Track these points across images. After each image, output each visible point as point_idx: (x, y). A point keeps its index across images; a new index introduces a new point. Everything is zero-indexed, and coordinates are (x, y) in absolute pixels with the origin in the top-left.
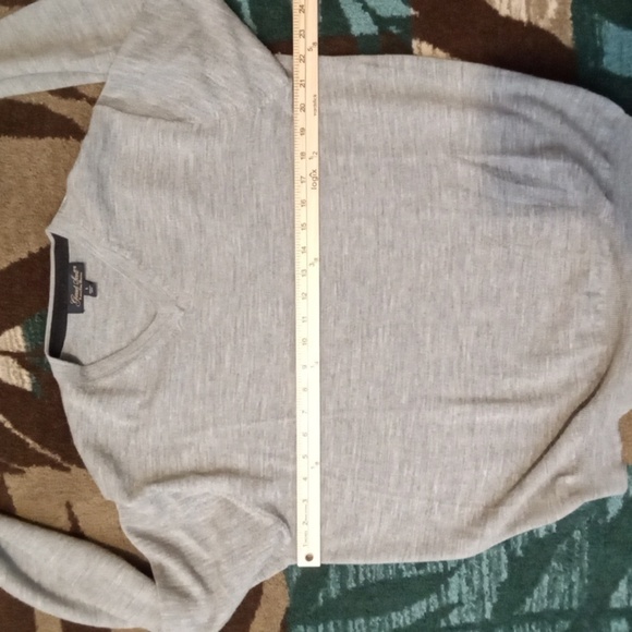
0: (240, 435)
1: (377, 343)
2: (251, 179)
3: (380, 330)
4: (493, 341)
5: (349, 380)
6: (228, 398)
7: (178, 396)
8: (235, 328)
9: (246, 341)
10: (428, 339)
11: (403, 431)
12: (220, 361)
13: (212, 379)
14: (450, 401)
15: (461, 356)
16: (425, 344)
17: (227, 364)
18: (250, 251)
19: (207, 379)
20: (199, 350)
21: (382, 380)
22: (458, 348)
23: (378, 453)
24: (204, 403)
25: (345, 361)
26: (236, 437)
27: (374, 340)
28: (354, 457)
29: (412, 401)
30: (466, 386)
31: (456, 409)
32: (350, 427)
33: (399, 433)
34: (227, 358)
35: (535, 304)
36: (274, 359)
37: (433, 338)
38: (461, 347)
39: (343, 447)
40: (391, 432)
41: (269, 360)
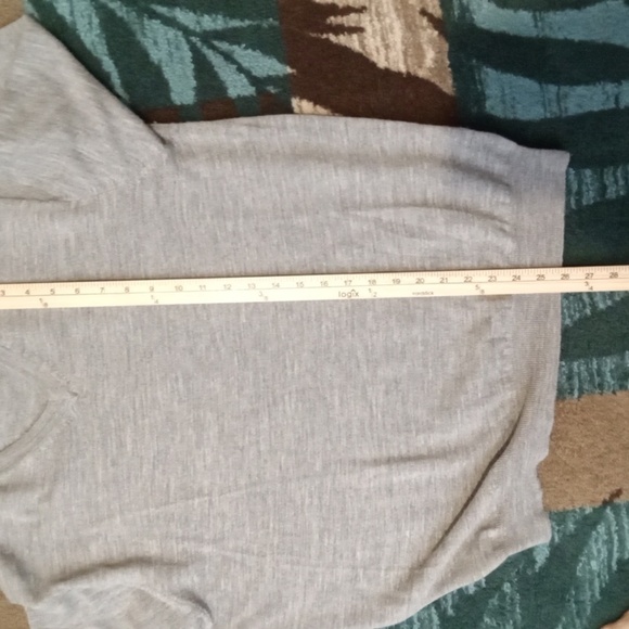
0: (149, 521)
1: (284, 411)
2: (137, 253)
3: (287, 397)
4: (403, 398)
5: (259, 452)
6: (133, 482)
7: (79, 486)
8: (134, 409)
9: (147, 421)
10: (337, 403)
11: (320, 498)
12: (121, 445)
13: (114, 464)
14: (364, 463)
15: (372, 416)
16: (334, 407)
17: (129, 447)
18: (142, 328)
19: (109, 464)
20: (98, 436)
21: (293, 448)
22: (368, 409)
23: (296, 525)
24: (108, 490)
25: (253, 431)
26: (145, 522)
27: (281, 408)
28: (271, 530)
29: (326, 466)
30: (380, 446)
31: (371, 472)
32: (264, 500)
33: (316, 502)
34: (129, 440)
35: (441, 356)
36: (178, 438)
37: (341, 399)
38: (371, 407)
39: (259, 523)
40: (307, 501)
41: (173, 439)
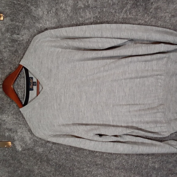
1: (103, 93)
3: (104, 90)
4: (134, 91)
5: (96, 102)
6: (64, 109)
7: (50, 110)
8: (64, 91)
9: (67, 95)
10: (117, 92)
11: (112, 113)
12: (61, 100)
13: (59, 105)
14: (123, 105)
15: (125, 95)
16: (116, 93)
17: (63, 101)
19: (58, 105)
20: (55, 98)
21: (105, 102)
22: (125, 94)
23: (106, 119)
24: (58, 111)
25: (95, 98)
26: (68, 119)
27: (102, 92)
28: (100, 121)
29: (113, 106)
30: (127, 102)
31: (125, 107)
32: (98, 113)
33: (111, 114)
34: (63, 99)
35: (144, 82)
36: (76, 99)
37: (118, 91)
38: (125, 93)
39: (97, 119)
40: (109, 113)
41: (74, 99)
